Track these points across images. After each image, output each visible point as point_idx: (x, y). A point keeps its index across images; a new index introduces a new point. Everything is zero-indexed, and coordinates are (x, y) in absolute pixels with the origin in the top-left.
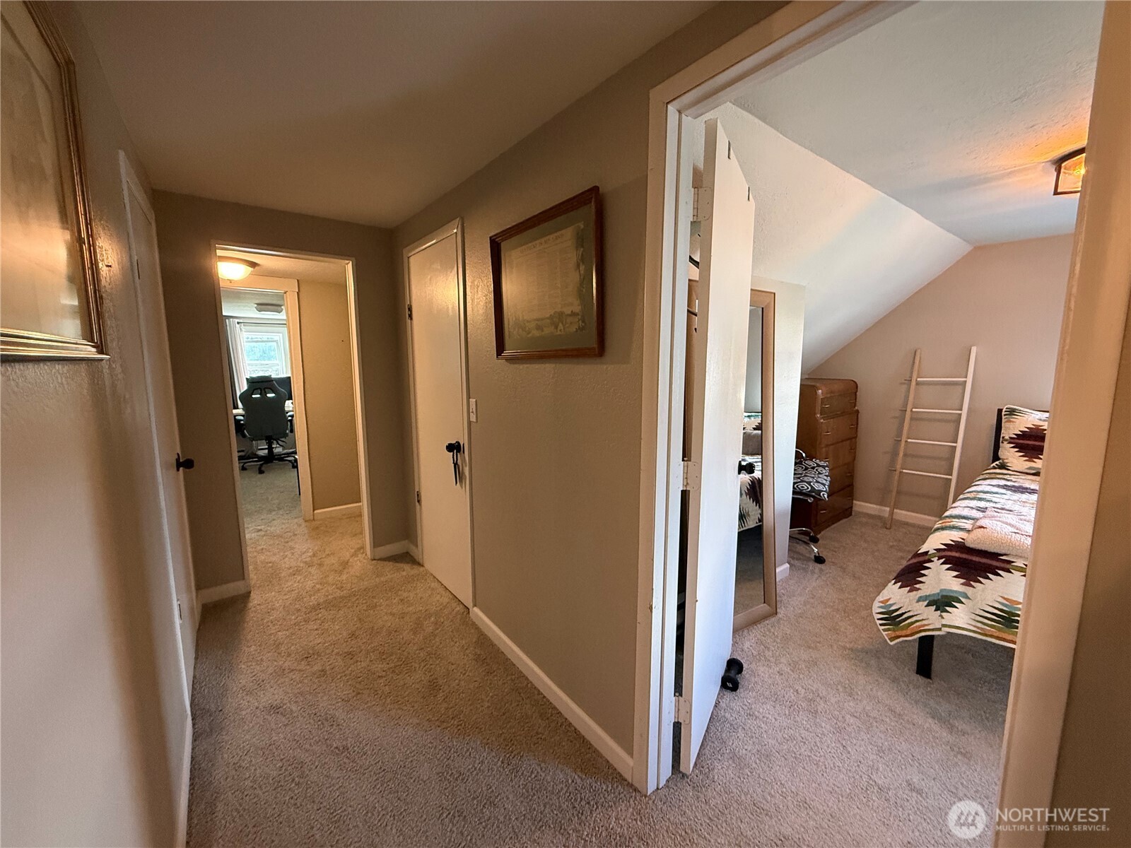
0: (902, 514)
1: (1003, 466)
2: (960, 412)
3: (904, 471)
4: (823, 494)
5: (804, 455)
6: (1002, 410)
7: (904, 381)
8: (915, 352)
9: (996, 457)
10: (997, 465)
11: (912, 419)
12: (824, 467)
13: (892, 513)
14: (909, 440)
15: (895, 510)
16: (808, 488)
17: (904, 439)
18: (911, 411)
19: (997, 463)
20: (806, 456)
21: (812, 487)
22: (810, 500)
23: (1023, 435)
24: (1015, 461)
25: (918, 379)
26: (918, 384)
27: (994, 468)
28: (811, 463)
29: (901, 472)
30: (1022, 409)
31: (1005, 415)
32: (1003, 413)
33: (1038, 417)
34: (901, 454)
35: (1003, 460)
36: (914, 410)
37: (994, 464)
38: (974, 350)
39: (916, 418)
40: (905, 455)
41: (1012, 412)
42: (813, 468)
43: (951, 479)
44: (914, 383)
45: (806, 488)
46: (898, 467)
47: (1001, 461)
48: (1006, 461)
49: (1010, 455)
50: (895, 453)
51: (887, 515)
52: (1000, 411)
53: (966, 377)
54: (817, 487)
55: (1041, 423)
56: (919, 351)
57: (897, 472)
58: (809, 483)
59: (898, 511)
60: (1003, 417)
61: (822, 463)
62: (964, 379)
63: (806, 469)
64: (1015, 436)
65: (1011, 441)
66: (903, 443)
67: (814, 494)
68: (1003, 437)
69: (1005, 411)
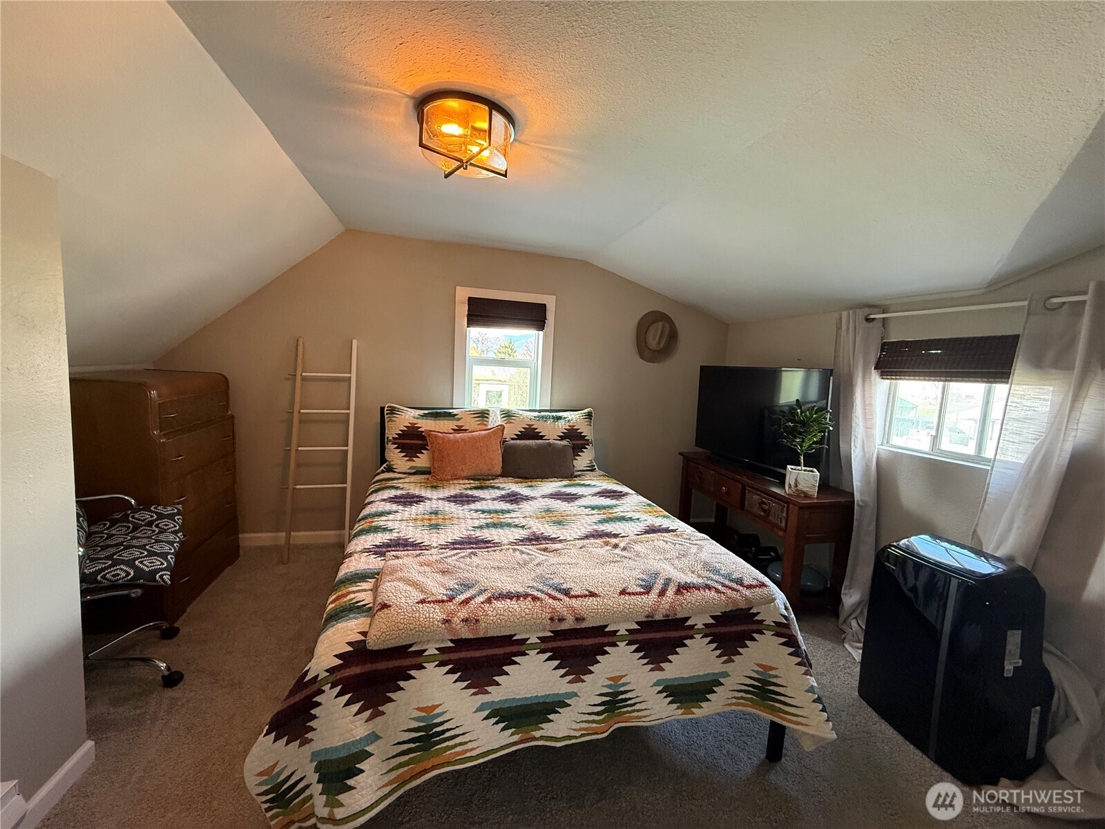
0: (301, 536)
1: (390, 469)
2: (347, 411)
3: (298, 487)
4: (161, 577)
5: (133, 501)
6: (384, 408)
7: (287, 376)
8: (298, 341)
9: (383, 460)
10: (384, 468)
11: (300, 422)
12: (171, 517)
13: (288, 537)
14: (300, 449)
15: (292, 534)
16: (128, 574)
17: (294, 447)
18: (299, 412)
19: (385, 465)
20: (138, 503)
21: (137, 569)
22: (136, 593)
23: (403, 435)
24: (399, 462)
25: (303, 374)
26: (304, 379)
27: (383, 472)
28: (147, 516)
29: (294, 489)
30: (400, 407)
31: (387, 414)
32: (386, 412)
33: (412, 415)
34: (292, 466)
35: (390, 462)
36: (302, 411)
37: (382, 468)
38: (355, 342)
39: (305, 420)
40: (298, 465)
41: (393, 411)
42: (150, 524)
43: (346, 488)
44: (299, 378)
45: (123, 574)
46: (291, 482)
47: (387, 463)
48: (392, 463)
49: (395, 456)
50: (286, 465)
51: (282, 542)
52: (382, 409)
53: (350, 373)
54: (147, 565)
55: (415, 421)
56: (302, 339)
57: (290, 490)
58: (130, 563)
59: (297, 534)
60: (386, 417)
61: (170, 510)
62: (348, 375)
63: (136, 528)
64: (397, 436)
65: (395, 441)
66: (293, 453)
67: (142, 581)
68: (388, 438)
69: (387, 410)
